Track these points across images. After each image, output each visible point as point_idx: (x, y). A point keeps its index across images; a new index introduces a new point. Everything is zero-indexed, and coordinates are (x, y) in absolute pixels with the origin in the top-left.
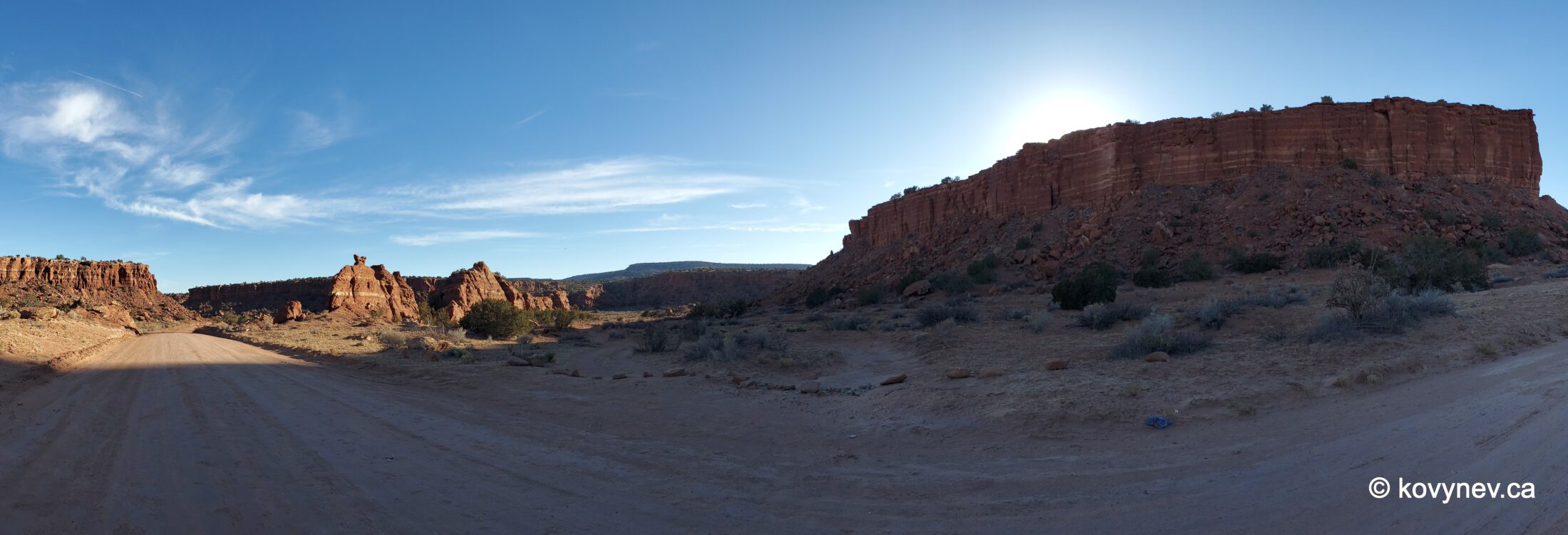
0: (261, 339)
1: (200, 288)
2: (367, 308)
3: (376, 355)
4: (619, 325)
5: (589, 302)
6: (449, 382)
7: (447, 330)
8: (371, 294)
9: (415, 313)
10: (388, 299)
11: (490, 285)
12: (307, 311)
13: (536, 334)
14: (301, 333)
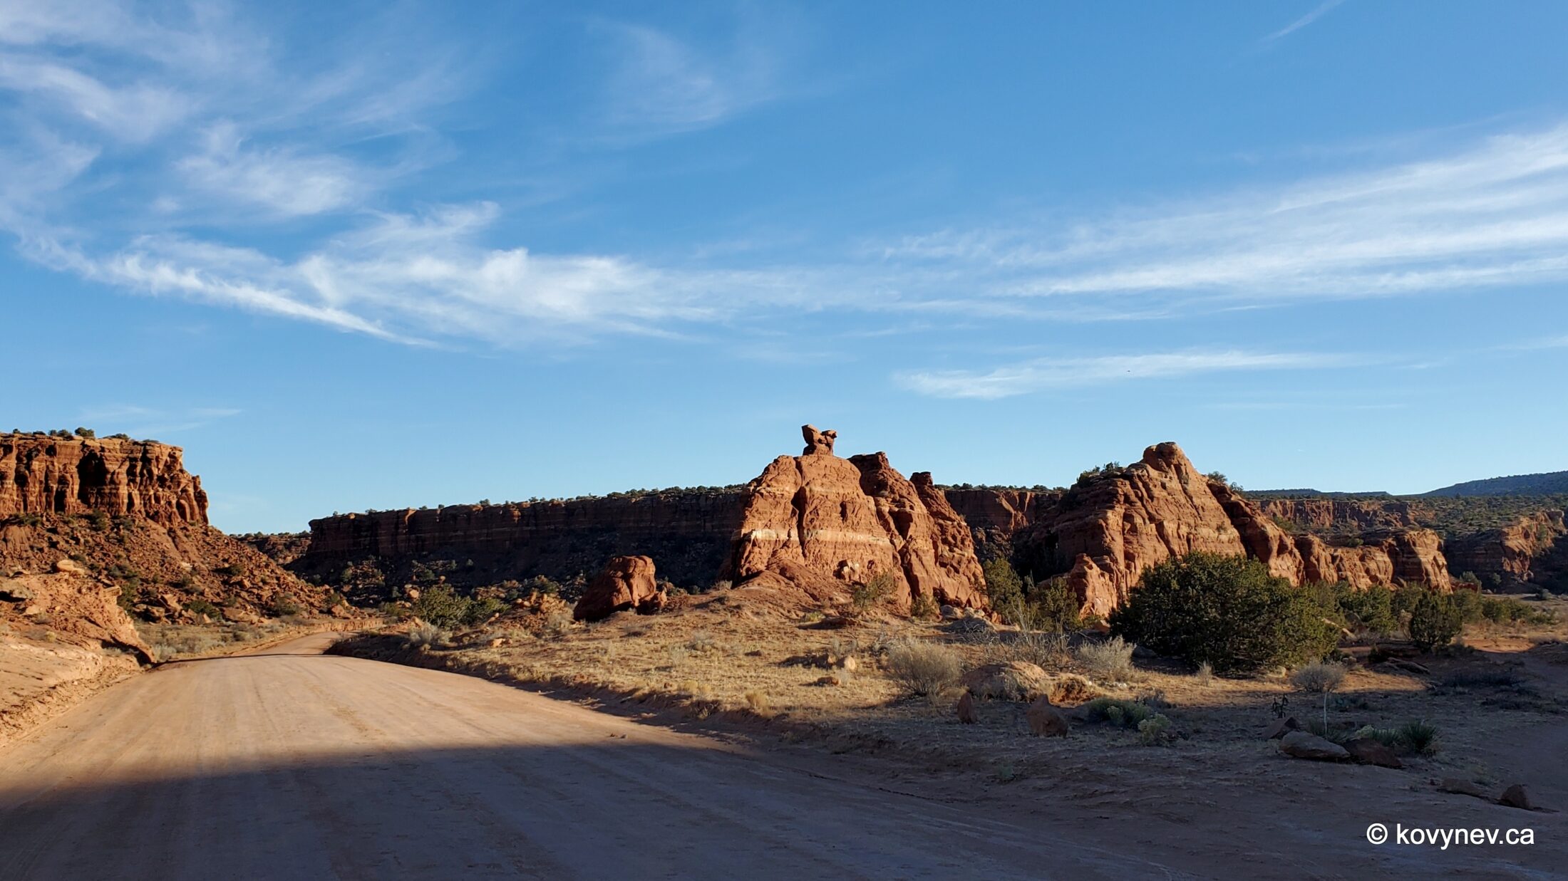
0: (541, 668)
1: (345, 518)
2: (838, 574)
3: (876, 715)
5: (1517, 564)
6: (1108, 799)
7: (1075, 641)
8: (850, 536)
9: (977, 589)
10: (898, 548)
11: (1194, 511)
12: (670, 585)
13: (1350, 663)
14: (655, 646)
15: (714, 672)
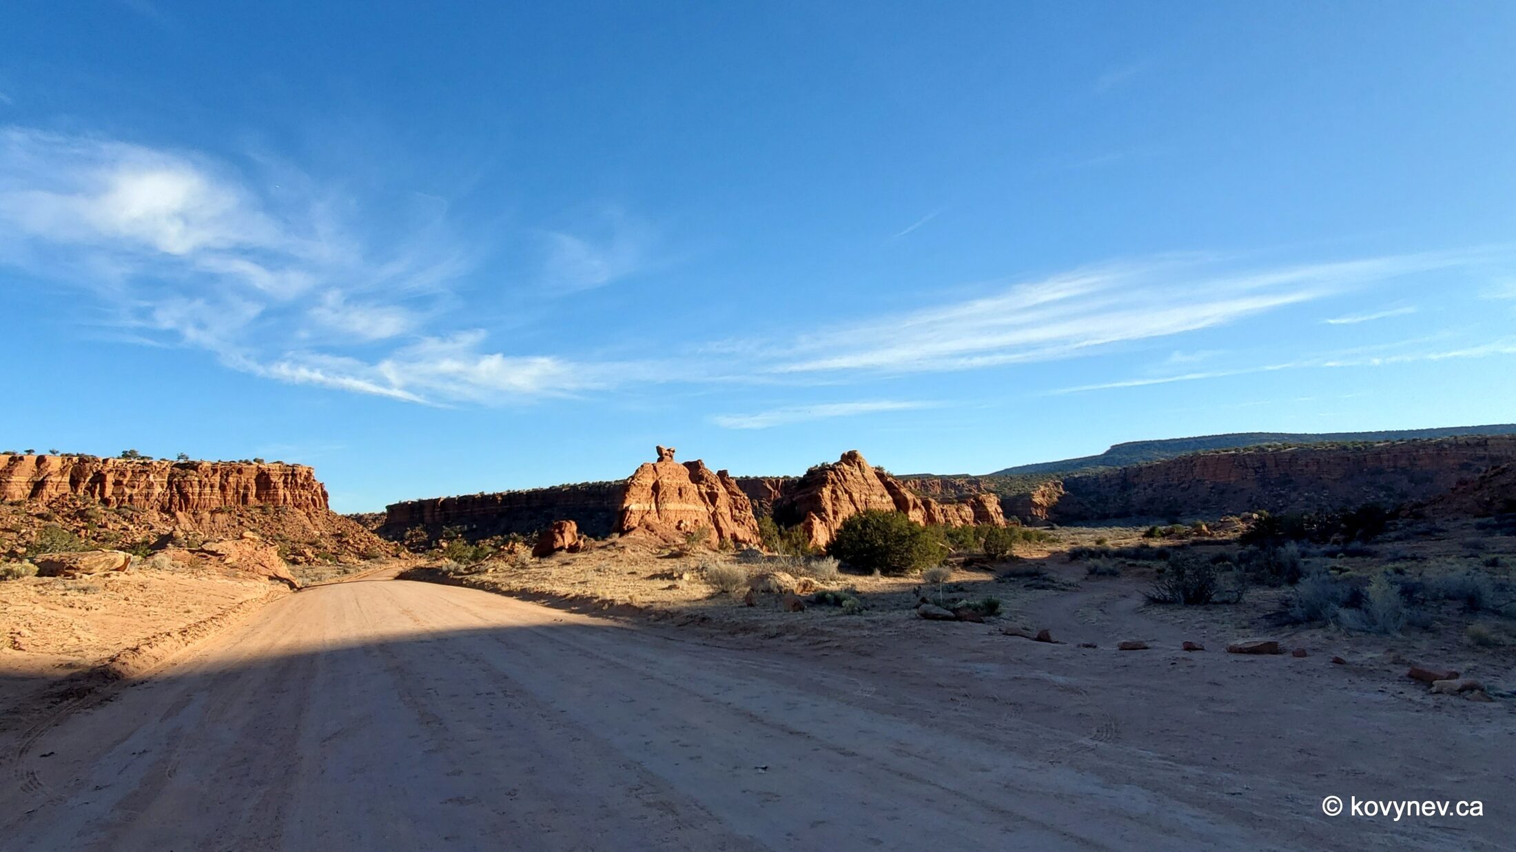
0: (515, 584)
1: (406, 504)
2: (678, 528)
3: (701, 604)
5: (1039, 511)
7: (808, 559)
8: (684, 506)
9: (754, 533)
10: (711, 512)
11: (868, 487)
12: (585, 536)
13: (954, 567)
14: (577, 570)
15: (611, 583)
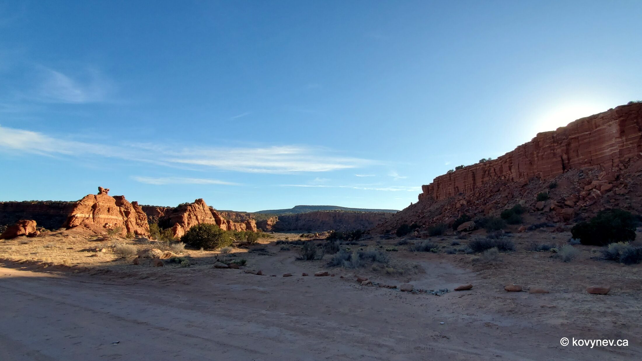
2: (105, 227)
3: (108, 264)
4: (287, 242)
5: (269, 227)
6: (170, 281)
7: (171, 243)
8: (110, 217)
9: (147, 231)
10: (125, 220)
11: (205, 214)
14: (32, 247)
15: (54, 254)
